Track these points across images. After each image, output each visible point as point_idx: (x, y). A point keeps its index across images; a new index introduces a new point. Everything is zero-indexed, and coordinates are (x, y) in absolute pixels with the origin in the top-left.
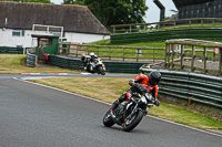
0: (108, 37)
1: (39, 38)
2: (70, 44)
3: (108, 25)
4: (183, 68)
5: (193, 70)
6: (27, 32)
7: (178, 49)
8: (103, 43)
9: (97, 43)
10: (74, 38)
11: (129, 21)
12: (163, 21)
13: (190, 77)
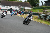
0: (32, 8)
1: (20, 8)
2: (25, 9)
3: (32, 6)
4: (46, 14)
5: (48, 14)
6: (18, 7)
7: (45, 11)
8: (31, 9)
9: (30, 9)
10: (26, 8)
11: (36, 5)
12: (43, 5)
13: (48, 16)
